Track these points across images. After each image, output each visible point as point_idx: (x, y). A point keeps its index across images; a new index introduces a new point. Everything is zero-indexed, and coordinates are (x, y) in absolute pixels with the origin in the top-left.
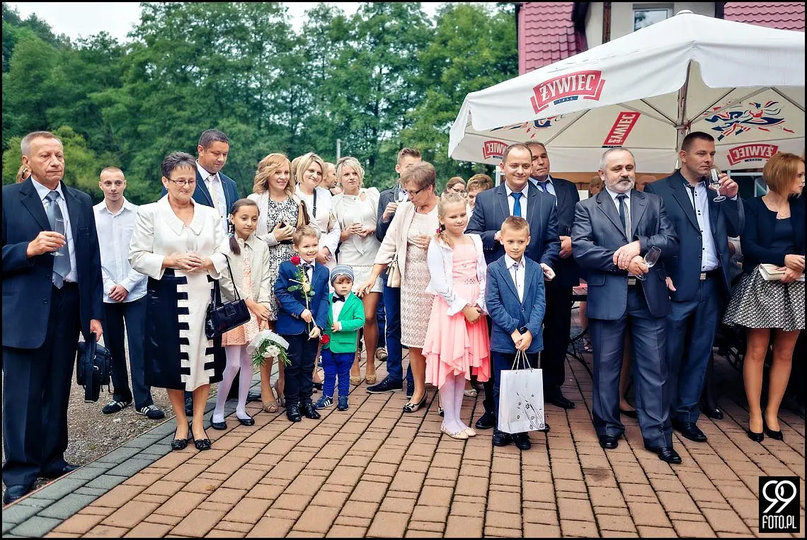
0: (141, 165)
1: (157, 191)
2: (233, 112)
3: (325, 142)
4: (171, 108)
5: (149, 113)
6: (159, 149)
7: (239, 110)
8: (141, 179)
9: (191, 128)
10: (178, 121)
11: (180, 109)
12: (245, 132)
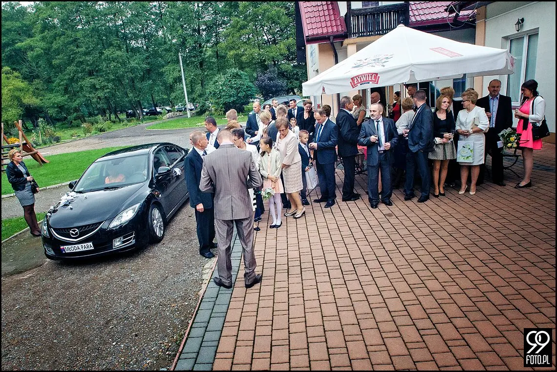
0: (60, 85)
1: (73, 100)
2: (111, 45)
3: (171, 56)
4: (72, 47)
5: (58, 52)
6: (70, 74)
7: (114, 42)
8: (61, 94)
9: (88, 58)
10: (78, 55)
11: (78, 47)
12: (121, 56)
